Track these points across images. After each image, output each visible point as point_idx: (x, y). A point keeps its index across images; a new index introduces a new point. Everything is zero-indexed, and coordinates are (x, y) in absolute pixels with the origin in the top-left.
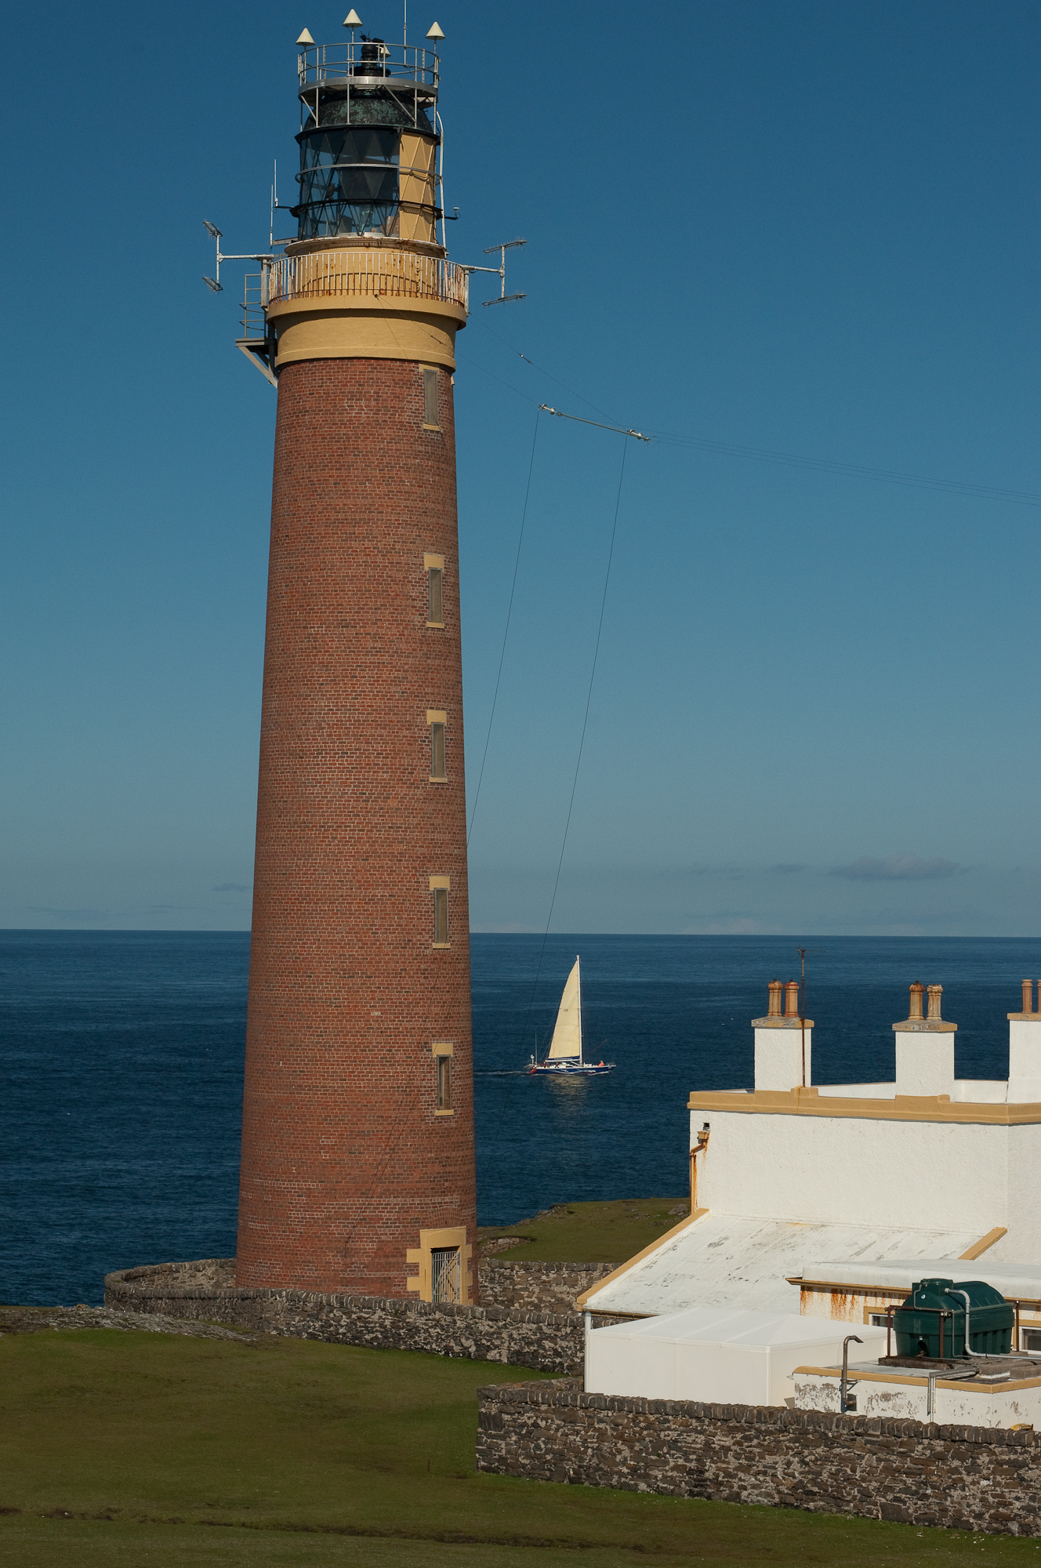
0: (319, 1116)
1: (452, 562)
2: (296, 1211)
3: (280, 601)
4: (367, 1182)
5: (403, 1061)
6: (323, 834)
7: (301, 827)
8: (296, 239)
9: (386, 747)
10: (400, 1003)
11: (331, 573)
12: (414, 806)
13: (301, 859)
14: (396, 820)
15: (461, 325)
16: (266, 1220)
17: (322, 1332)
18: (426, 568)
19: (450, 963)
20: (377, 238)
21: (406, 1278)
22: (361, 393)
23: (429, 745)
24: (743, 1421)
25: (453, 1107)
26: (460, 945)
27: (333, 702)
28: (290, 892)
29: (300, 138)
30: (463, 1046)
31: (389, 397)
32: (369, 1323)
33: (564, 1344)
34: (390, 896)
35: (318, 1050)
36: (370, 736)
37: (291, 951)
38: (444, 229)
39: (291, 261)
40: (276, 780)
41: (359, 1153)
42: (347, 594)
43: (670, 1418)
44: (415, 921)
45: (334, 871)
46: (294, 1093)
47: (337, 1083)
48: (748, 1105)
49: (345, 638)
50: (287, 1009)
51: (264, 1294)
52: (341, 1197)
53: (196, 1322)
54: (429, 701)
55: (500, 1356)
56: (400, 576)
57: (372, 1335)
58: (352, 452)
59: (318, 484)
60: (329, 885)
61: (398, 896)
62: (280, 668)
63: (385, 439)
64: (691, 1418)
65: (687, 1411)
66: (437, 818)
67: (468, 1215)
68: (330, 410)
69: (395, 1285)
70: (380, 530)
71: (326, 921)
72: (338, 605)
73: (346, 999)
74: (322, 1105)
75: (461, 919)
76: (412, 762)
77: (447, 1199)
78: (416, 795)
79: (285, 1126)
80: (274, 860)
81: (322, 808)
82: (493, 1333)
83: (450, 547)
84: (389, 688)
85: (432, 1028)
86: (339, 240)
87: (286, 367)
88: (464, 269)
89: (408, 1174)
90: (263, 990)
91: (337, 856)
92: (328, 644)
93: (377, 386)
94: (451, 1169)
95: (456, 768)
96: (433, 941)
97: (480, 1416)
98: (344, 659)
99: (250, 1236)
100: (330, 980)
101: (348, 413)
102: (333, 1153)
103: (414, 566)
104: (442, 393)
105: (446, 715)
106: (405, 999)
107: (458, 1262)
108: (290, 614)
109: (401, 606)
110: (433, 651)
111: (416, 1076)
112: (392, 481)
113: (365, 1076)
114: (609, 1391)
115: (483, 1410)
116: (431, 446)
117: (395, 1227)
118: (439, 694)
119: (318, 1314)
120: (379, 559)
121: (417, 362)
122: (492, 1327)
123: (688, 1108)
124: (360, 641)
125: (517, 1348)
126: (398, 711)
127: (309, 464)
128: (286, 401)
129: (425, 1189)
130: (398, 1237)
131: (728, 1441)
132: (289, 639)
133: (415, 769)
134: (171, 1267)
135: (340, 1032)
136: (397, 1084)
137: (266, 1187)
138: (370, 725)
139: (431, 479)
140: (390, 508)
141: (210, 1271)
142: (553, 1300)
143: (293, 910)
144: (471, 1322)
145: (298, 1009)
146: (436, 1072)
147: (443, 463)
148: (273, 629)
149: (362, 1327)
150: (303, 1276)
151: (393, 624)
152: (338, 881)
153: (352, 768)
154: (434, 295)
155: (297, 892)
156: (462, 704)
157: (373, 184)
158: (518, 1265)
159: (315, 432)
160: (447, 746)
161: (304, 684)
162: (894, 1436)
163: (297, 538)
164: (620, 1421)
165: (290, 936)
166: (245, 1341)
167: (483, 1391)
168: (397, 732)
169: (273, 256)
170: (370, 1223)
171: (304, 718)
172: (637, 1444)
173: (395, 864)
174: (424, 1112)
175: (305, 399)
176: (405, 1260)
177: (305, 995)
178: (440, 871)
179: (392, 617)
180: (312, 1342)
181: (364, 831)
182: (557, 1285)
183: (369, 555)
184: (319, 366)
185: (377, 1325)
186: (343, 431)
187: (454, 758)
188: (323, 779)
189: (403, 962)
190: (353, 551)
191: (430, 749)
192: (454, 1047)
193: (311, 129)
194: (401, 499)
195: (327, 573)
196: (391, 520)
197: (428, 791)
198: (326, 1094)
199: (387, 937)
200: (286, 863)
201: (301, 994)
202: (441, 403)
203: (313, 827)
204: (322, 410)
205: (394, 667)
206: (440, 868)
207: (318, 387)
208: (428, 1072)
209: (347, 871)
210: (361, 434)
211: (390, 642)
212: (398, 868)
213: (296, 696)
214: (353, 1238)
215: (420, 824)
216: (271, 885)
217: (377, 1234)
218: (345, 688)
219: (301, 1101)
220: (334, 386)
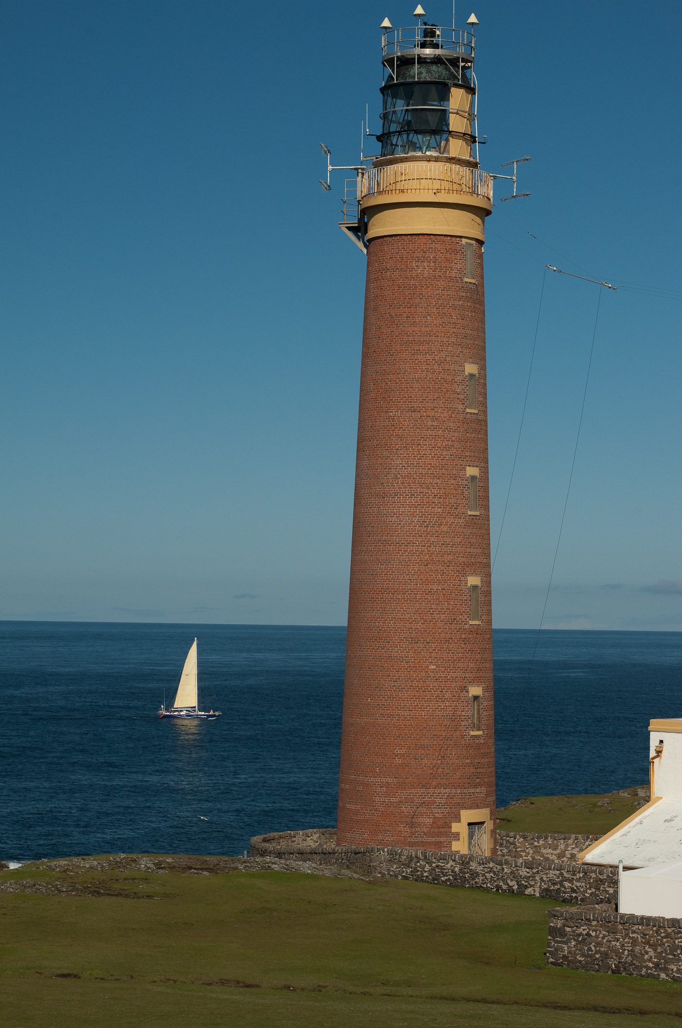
0: (395, 734)
1: (483, 369)
2: (379, 797)
3: (369, 394)
4: (426, 778)
5: (450, 699)
6: (398, 548)
7: (383, 543)
8: (380, 156)
9: (440, 491)
10: (448, 660)
11: (404, 376)
12: (458, 530)
13: (383, 565)
14: (447, 539)
15: (488, 213)
16: (359, 803)
17: (412, 875)
18: (467, 374)
19: (481, 634)
20: (435, 155)
21: (451, 842)
22: (425, 257)
23: (468, 490)
25: (482, 730)
26: (487, 622)
27: (405, 461)
28: (376, 586)
29: (382, 90)
30: (488, 689)
31: (443, 260)
33: (578, 884)
34: (442, 589)
35: (394, 691)
36: (429, 483)
37: (376, 625)
38: (477, 152)
39: (375, 171)
40: (366, 512)
41: (421, 759)
42: (414, 390)
44: (458, 606)
45: (406, 573)
46: (378, 719)
47: (407, 713)
49: (413, 419)
50: (373, 663)
52: (409, 788)
54: (468, 461)
55: (534, 892)
56: (450, 378)
57: (446, 878)
58: (418, 296)
59: (396, 317)
60: (402, 582)
61: (448, 590)
62: (369, 439)
63: (440, 288)
66: (473, 538)
67: (491, 801)
68: (403, 269)
69: (444, 847)
70: (436, 348)
71: (400, 606)
72: (408, 397)
73: (413, 657)
74: (396, 727)
75: (487, 605)
76: (457, 501)
77: (478, 790)
78: (460, 523)
79: (372, 741)
80: (365, 565)
81: (398, 531)
82: (530, 877)
83: (481, 359)
84: (442, 452)
85: (469, 677)
86: (410, 157)
87: (374, 240)
88: (490, 177)
89: (453, 773)
90: (356, 651)
91: (407, 563)
92: (402, 423)
93: (435, 253)
94: (480, 770)
95: (485, 505)
96: (470, 620)
97: (549, 928)
98: (412, 433)
99: (348, 813)
100: (402, 645)
101: (416, 271)
102: (404, 759)
103: (458, 372)
104: (477, 258)
105: (478, 471)
106: (451, 658)
107: (485, 832)
109: (450, 398)
110: (471, 428)
111: (458, 708)
112: (445, 316)
113: (425, 708)
114: (639, 912)
115: (552, 924)
116: (470, 293)
118: (474, 456)
119: (409, 863)
120: (436, 367)
121: (461, 237)
122: (529, 873)
123: (649, 730)
124: (423, 421)
125: (545, 886)
126: (447, 467)
127: (390, 304)
128: (374, 263)
129: (464, 783)
130: (446, 815)
132: (376, 419)
133: (459, 506)
134: (290, 834)
135: (408, 679)
136: (446, 713)
137: (359, 781)
138: (429, 476)
139: (470, 315)
140: (443, 333)
141: (315, 837)
142: (542, 859)
143: (378, 598)
144: (514, 869)
145: (381, 664)
146: (471, 706)
147: (477, 304)
148: (365, 413)
149: (439, 872)
150: (383, 840)
151: (445, 410)
152: (408, 579)
153: (418, 505)
154: (473, 193)
155: (380, 586)
156: (488, 463)
157: (433, 120)
158: (519, 835)
159: (394, 283)
160: (479, 491)
161: (386, 450)
163: (381, 353)
164: (647, 932)
165: (375, 615)
166: (366, 880)
168: (448, 481)
169: (365, 167)
170: (428, 805)
171: (386, 471)
172: (659, 948)
173: (446, 568)
174: (463, 733)
175: (387, 261)
176: (451, 830)
177: (386, 654)
178: (474, 573)
179: (444, 405)
180: (405, 882)
181: (425, 546)
182: (544, 848)
183: (429, 364)
184: (396, 239)
185: (450, 871)
186: (413, 282)
187: (483, 498)
188: (398, 512)
189: (450, 633)
190: (419, 362)
191: (469, 493)
192: (483, 690)
193: (391, 83)
194: (450, 328)
195: (401, 376)
196: (444, 341)
197: (467, 521)
198: (399, 720)
199: (440, 616)
200: (373, 567)
201: (383, 654)
202: (476, 265)
203: (391, 543)
204: (398, 269)
205: (446, 438)
206: (474, 571)
207: (396, 253)
208: (466, 706)
209: (414, 572)
210: (424, 285)
211: (443, 421)
212: (448, 571)
213: (380, 457)
214: (416, 815)
215: (462, 542)
216: (363, 582)
217: (432, 813)
218: (413, 452)
219: (382, 724)
220: (406, 253)
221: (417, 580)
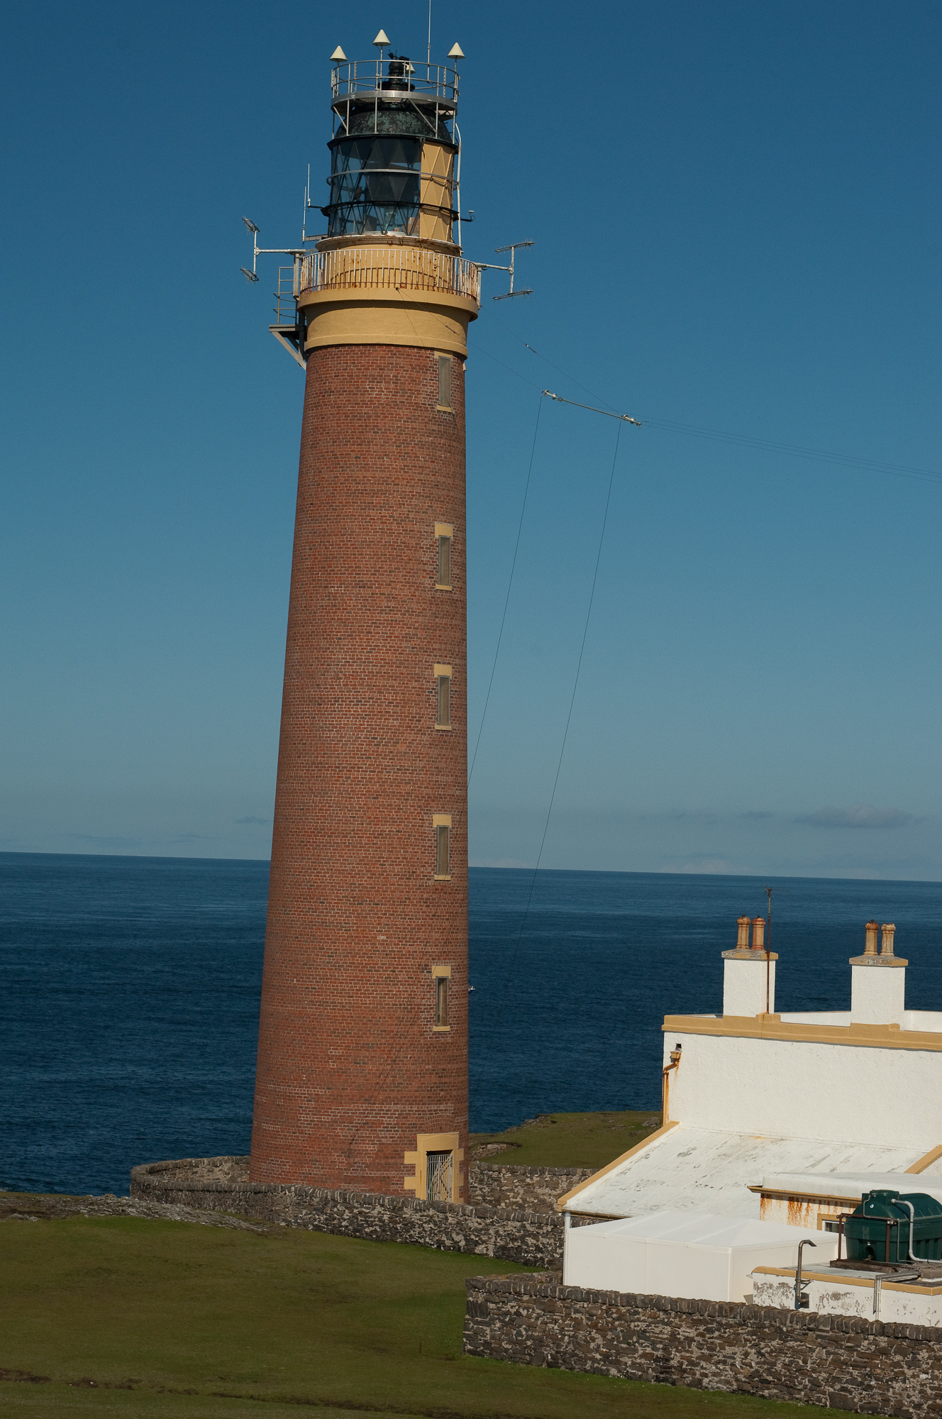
0: (328, 1029)
1: (460, 531)
2: (305, 1114)
3: (304, 562)
4: (370, 1090)
5: (405, 981)
6: (338, 774)
7: (318, 767)
8: (326, 236)
9: (396, 696)
10: (403, 928)
11: (350, 538)
12: (420, 750)
13: (317, 796)
14: (404, 763)
15: (473, 317)
16: (278, 1121)
17: (327, 1225)
18: (437, 536)
19: (450, 893)
20: (399, 236)
21: (403, 1178)
22: (382, 376)
23: (435, 696)
24: (706, 1315)
25: (450, 1024)
26: (460, 877)
27: (350, 655)
28: (307, 826)
29: (331, 145)
30: (460, 969)
31: (406, 381)
32: (369, 1217)
33: (545, 1241)
34: (397, 831)
36: (382, 686)
37: (306, 879)
38: (459, 230)
39: (321, 256)
40: (295, 724)
41: (364, 1063)
42: (364, 558)
43: (640, 1310)
44: (419, 855)
45: (347, 808)
46: (306, 1008)
47: (345, 1000)
48: (716, 1029)
49: (361, 597)
50: (302, 931)
51: (274, 1189)
52: (346, 1103)
53: (212, 1213)
54: (436, 656)
55: (487, 1250)
56: (413, 542)
57: (371, 1229)
58: (372, 429)
59: (341, 458)
60: (342, 820)
61: (404, 832)
62: (302, 623)
63: (403, 418)
64: (659, 1310)
65: (655, 1304)
66: (441, 762)
67: (461, 1122)
68: (352, 391)
69: (393, 1184)
70: (396, 501)
71: (338, 853)
72: (356, 568)
73: (355, 924)
74: (330, 1019)
75: (461, 854)
76: (420, 711)
77: (442, 1107)
78: (423, 741)
79: (298, 1037)
80: (294, 796)
81: (338, 751)
82: (481, 1230)
83: (459, 517)
84: (401, 644)
85: (432, 952)
86: (365, 238)
87: (317, 351)
88: (477, 267)
89: (407, 1084)
90: (280, 913)
91: (349, 794)
92: (346, 603)
93: (396, 370)
94: (446, 1080)
95: (460, 717)
96: (435, 873)
97: (468, 1304)
98: (360, 616)
99: (264, 1136)
100: (341, 907)
101: (369, 394)
102: (340, 1063)
103: (425, 534)
104: (455, 378)
105: (451, 669)
106: (408, 925)
107: (451, 1164)
108: (313, 574)
109: (413, 569)
110: (441, 611)
111: (416, 995)
112: (408, 457)
113: (371, 994)
114: (585, 1284)
115: (471, 1299)
116: (444, 426)
117: (394, 1131)
118: (445, 650)
119: (324, 1208)
120: (394, 526)
121: (433, 349)
122: (480, 1224)
123: (663, 1029)
124: (376, 600)
125: (502, 1243)
126: (408, 664)
127: (333, 439)
128: (314, 382)
129: (422, 1097)
130: (397, 1141)
131: (692, 1333)
132: (311, 597)
133: (423, 718)
134: (191, 1162)
135: (349, 953)
136: (399, 1001)
137: (279, 1092)
138: (382, 676)
139: (443, 456)
140: (405, 481)
141: (226, 1167)
142: (536, 1201)
143: (309, 842)
144: (462, 1219)
145: (311, 932)
146: (435, 992)
147: (454, 441)
148: (297, 588)
149: (363, 1221)
150: (310, 1174)
151: (405, 586)
152: (350, 817)
153: (365, 715)
154: (450, 289)
155: (313, 826)
156: (466, 659)
157: (397, 188)
158: (505, 1168)
160: (452, 697)
161: (324, 638)
162: (843, 1332)
163: (320, 506)
164: (594, 1312)
165: (306, 865)
166: (257, 1231)
167: (472, 1282)
168: (407, 684)
169: (304, 250)
170: (372, 1127)
171: (323, 669)
172: (610, 1333)
173: (402, 803)
174: (423, 1028)
175: (330, 380)
176: (403, 1161)
177: (318, 919)
178: (443, 810)
179: (405, 579)
180: (318, 1233)
181: (374, 772)
182: (540, 1187)
184: (344, 351)
185: (377, 1219)
186: (365, 410)
187: (457, 708)
188: (338, 724)
189: (407, 892)
190: (371, 519)
191: (437, 699)
192: (452, 969)
193: (342, 137)
194: (415, 473)
195: (347, 538)
196: (406, 492)
197: (434, 738)
198: (335, 1009)
199: (394, 868)
200: (304, 800)
201: (315, 918)
202: (453, 387)
203: (329, 767)
204: (346, 391)
205: (405, 624)
206: (442, 807)
207: (343, 370)
208: (428, 992)
209: (359, 807)
210: (381, 414)
211: (403, 601)
212: (405, 806)
213: (316, 649)
214: (356, 1140)
215: (425, 767)
216: (290, 819)
217: (378, 1137)
218: (361, 642)
219: (312, 1015)
220: (357, 369)
221: (362, 817)
